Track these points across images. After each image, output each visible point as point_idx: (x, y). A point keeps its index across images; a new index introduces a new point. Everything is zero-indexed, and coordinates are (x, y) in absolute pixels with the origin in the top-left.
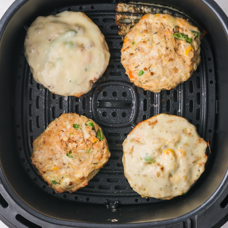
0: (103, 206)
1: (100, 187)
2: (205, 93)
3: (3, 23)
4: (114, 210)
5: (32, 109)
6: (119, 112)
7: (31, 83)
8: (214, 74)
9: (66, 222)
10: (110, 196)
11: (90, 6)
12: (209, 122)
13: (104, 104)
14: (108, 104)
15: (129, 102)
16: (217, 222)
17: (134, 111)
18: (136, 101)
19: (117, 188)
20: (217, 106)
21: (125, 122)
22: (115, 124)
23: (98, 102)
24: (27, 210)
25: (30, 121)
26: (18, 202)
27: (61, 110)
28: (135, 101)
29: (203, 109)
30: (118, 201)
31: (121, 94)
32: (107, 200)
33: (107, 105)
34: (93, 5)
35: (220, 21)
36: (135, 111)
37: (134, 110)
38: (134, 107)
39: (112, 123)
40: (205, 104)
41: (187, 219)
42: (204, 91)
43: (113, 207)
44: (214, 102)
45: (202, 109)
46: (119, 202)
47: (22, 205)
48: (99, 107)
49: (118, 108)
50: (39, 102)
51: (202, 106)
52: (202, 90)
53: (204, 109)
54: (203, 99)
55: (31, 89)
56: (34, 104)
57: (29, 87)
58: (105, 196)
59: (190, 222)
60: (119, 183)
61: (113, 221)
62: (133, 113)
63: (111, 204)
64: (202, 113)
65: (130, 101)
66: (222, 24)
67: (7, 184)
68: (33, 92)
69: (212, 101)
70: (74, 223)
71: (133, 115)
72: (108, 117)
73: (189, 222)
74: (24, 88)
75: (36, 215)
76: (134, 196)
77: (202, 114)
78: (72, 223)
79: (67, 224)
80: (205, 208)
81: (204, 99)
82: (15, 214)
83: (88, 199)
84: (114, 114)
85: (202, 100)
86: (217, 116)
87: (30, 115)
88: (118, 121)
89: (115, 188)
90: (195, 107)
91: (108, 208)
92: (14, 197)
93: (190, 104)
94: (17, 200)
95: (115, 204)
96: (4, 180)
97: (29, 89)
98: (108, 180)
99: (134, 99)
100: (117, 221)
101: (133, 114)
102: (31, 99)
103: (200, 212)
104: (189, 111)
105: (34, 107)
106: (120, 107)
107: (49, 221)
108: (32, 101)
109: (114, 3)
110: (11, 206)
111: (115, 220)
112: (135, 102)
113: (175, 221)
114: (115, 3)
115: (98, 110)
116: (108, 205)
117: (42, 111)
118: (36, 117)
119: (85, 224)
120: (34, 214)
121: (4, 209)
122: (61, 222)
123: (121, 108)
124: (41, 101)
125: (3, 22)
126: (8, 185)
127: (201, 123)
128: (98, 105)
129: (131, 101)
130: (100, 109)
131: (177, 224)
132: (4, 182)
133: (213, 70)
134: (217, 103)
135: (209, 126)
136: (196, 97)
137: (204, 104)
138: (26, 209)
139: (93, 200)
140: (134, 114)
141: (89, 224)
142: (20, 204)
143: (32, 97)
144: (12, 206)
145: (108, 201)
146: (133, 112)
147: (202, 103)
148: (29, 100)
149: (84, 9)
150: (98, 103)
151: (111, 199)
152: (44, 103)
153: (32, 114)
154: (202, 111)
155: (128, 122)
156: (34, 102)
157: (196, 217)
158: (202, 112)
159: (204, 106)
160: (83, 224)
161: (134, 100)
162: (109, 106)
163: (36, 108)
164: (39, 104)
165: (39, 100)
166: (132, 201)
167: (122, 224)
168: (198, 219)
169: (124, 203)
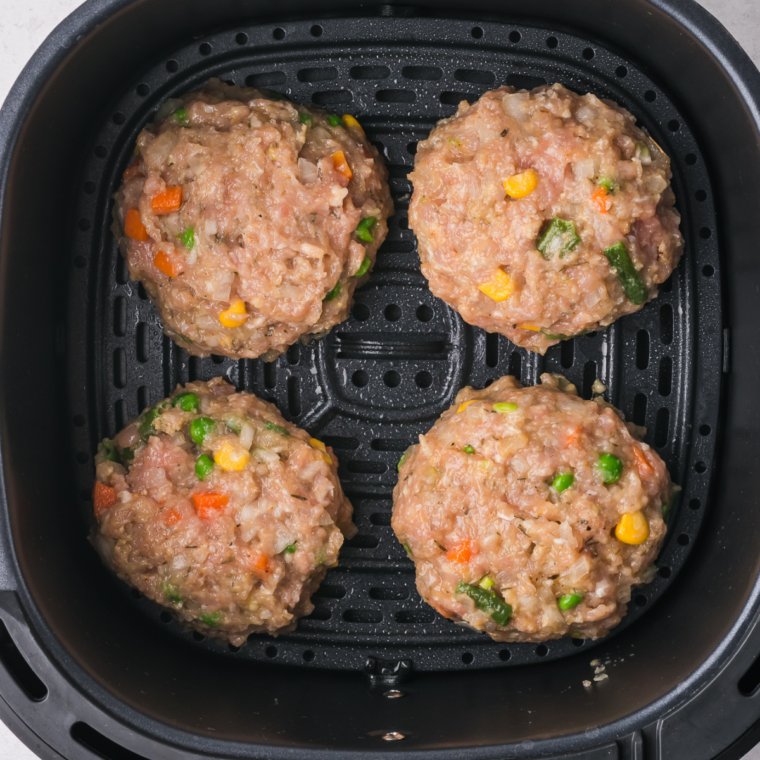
0: (358, 676)
1: (349, 616)
2: (688, 306)
3: (23, 96)
4: (394, 694)
5: (123, 364)
6: (407, 371)
7: (121, 280)
8: (716, 242)
9: (234, 744)
10: (381, 646)
11: (310, 25)
12: (702, 401)
13: (359, 347)
14: (372, 347)
15: (440, 338)
16: (729, 741)
17: (454, 368)
18: (461, 333)
19: (402, 617)
20: (726, 349)
21: (427, 405)
22: (395, 409)
23: (339, 340)
24: (108, 707)
25: (119, 404)
26: (78, 680)
27: (218, 365)
28: (458, 333)
29: (680, 358)
30: (405, 660)
31: (413, 313)
32: (370, 657)
33: (368, 350)
34: (317, 23)
35: (734, 83)
36: (458, 366)
37: (455, 364)
38: (455, 356)
39: (383, 408)
40: (687, 342)
41: (629, 732)
42: (684, 299)
43: (391, 681)
44: (717, 336)
45: (676, 358)
46: (410, 662)
47: (90, 691)
48: (340, 356)
49: (405, 358)
50: (147, 340)
51: (678, 350)
52: (676, 298)
53: (684, 359)
54: (681, 326)
55: (118, 300)
56: (130, 348)
57: (112, 294)
58: (362, 645)
59: (641, 742)
60: (410, 601)
61: (388, 738)
62: (453, 372)
63: (383, 670)
64: (676, 373)
65: (441, 334)
66: (740, 93)
67: (41, 622)
68: (124, 307)
69: (710, 331)
70: (262, 748)
71: (454, 381)
72: (372, 388)
73: (636, 742)
74: (98, 295)
75: (137, 722)
76: (458, 644)
77: (677, 376)
78: (254, 746)
79: (239, 752)
80: (689, 698)
81: (684, 326)
82: (70, 720)
83: (308, 655)
84: (391, 380)
85: (677, 329)
86: (727, 380)
87: (119, 384)
88: (402, 400)
89: (396, 616)
90: (654, 354)
91: (373, 682)
92: (64, 666)
93: (638, 344)
94: (75, 676)
95: (396, 669)
96: (31, 609)
97: (111, 299)
98: (375, 594)
99: (455, 326)
100: (400, 737)
101: (452, 376)
102: (118, 333)
103: (673, 711)
104: (634, 366)
105: (129, 358)
106: (408, 354)
107: (180, 742)
108: (123, 338)
109: (386, 17)
110: (56, 694)
111: (395, 734)
112: (458, 337)
113: (592, 740)
114: (390, 16)
115: (337, 366)
116: (374, 675)
117: (156, 372)
118: (136, 392)
119: (298, 751)
120: (130, 720)
121: (34, 704)
122: (218, 746)
123: (411, 359)
124: (152, 338)
125: (20, 95)
126: (44, 626)
127: (675, 403)
128: (338, 348)
129: (446, 336)
130: (344, 361)
131: (598, 749)
132: (31, 617)
133: (713, 230)
134: (726, 339)
135: (700, 415)
136: (658, 318)
137: (684, 343)
138: (104, 702)
139: (325, 658)
140: (455, 378)
141: (309, 751)
142: (84, 687)
143: (123, 326)
144: (59, 696)
145: (373, 661)
146: (451, 370)
147: (677, 341)
148: (114, 337)
149: (289, 36)
150: (338, 343)
151: (383, 654)
152: (163, 344)
153: (123, 378)
154: (677, 364)
155: (435, 402)
156: (129, 343)
157: (660, 724)
158: (677, 367)
159: (684, 348)
160: (292, 751)
161: (455, 333)
162: (373, 353)
163: (135, 361)
164: (147, 347)
165: (147, 336)
166: (452, 660)
167: (418, 750)
168: (666, 733)
169: (426, 668)
